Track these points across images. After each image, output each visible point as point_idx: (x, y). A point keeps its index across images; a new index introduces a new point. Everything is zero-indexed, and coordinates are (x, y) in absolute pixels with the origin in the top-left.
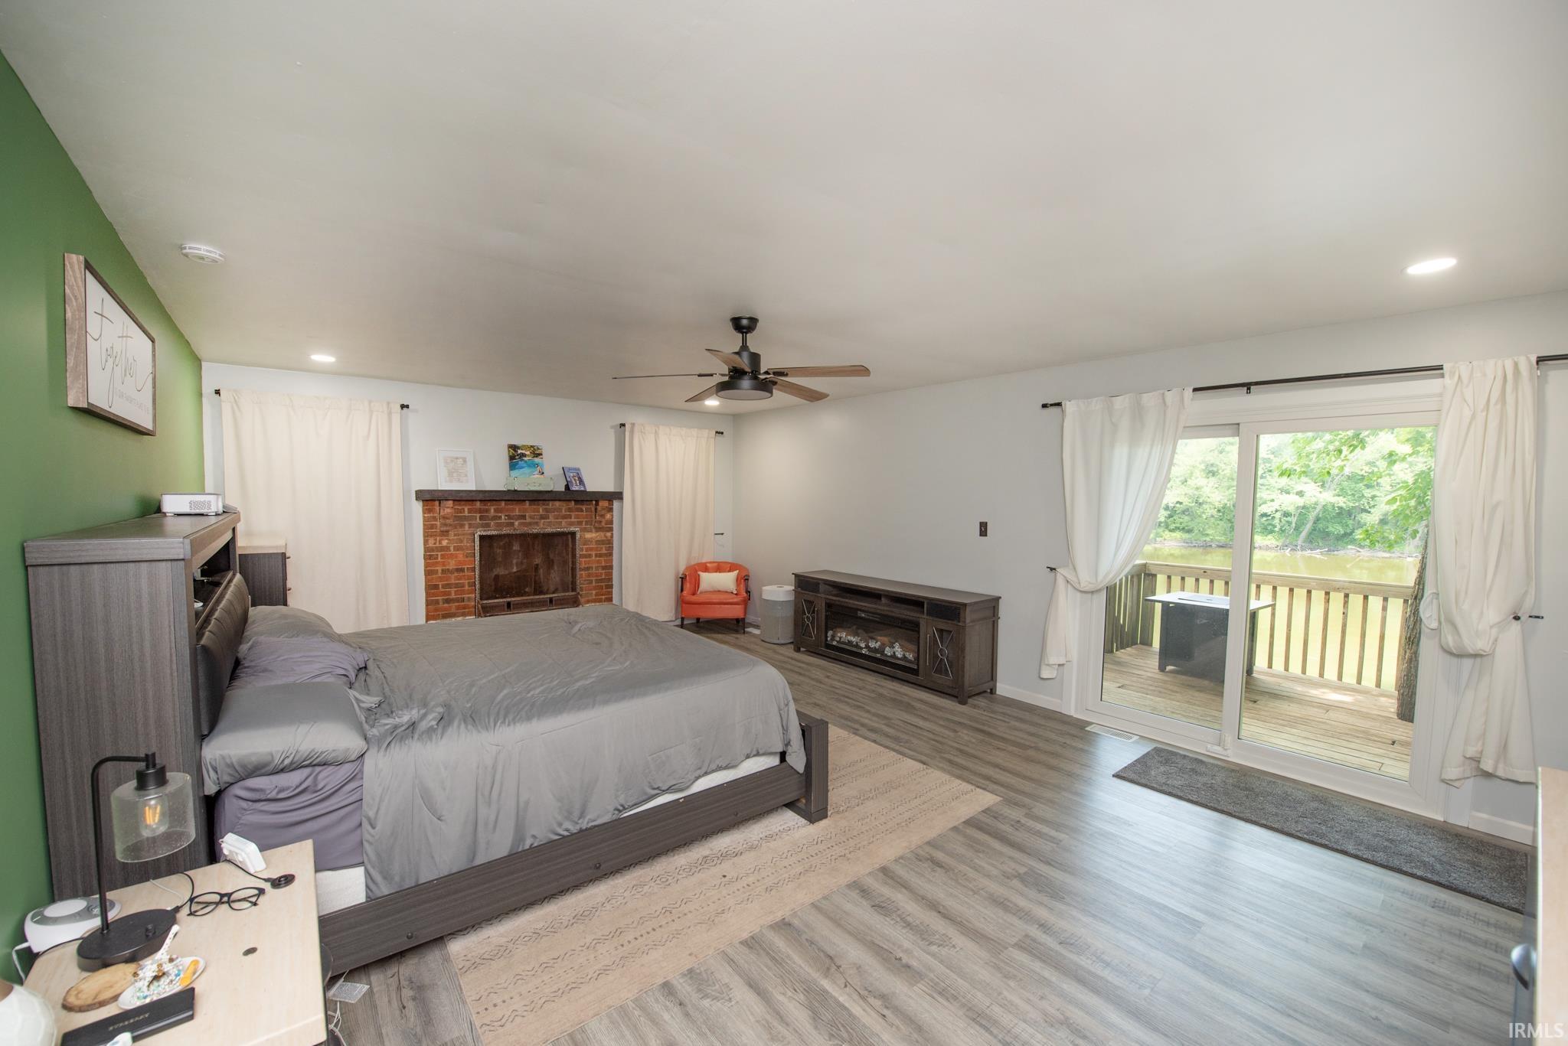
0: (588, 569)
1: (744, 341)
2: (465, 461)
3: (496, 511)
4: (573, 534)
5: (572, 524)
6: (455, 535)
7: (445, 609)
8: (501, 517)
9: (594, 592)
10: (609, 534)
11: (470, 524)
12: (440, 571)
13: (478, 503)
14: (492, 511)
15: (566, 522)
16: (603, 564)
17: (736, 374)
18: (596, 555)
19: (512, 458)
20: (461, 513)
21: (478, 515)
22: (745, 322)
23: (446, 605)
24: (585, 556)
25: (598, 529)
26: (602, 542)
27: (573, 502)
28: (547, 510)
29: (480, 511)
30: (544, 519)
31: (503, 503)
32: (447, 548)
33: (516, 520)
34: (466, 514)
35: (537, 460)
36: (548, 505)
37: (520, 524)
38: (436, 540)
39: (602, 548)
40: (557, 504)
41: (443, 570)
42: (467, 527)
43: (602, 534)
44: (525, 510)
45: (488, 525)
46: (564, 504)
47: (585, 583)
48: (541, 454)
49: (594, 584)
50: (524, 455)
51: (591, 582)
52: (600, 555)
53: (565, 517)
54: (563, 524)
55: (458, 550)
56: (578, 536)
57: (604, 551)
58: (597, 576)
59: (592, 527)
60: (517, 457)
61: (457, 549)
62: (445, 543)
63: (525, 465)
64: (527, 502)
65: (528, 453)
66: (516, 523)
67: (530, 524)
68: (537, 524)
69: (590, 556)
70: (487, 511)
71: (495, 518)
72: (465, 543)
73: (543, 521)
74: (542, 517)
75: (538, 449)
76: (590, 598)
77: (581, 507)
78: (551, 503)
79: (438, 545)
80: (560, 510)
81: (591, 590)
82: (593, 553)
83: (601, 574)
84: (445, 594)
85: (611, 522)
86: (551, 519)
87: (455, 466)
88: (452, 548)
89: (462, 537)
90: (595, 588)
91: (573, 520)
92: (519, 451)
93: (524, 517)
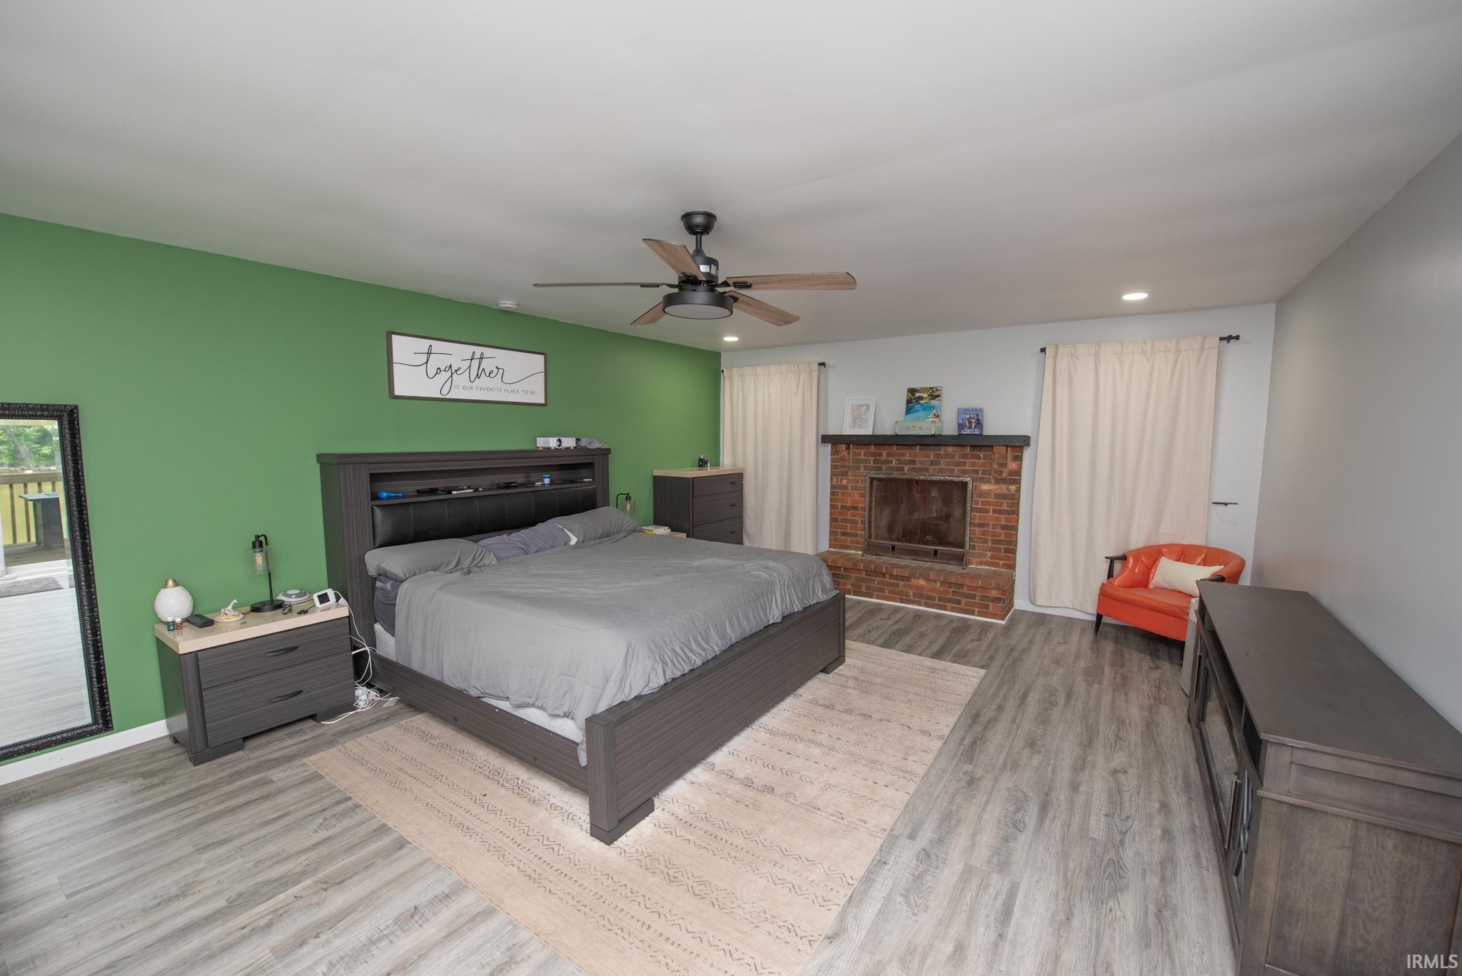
0: (982, 525)
1: (699, 243)
2: (868, 407)
3: (888, 455)
4: (965, 484)
5: (966, 472)
6: (853, 476)
7: (842, 541)
8: (892, 461)
9: (989, 554)
10: (1013, 488)
11: (864, 466)
12: (840, 507)
13: (872, 447)
14: (885, 455)
15: (958, 470)
16: (1003, 523)
17: (689, 282)
18: (994, 511)
19: (909, 402)
20: (858, 456)
21: (872, 459)
22: (699, 220)
23: (843, 537)
24: (980, 510)
25: (998, 481)
26: (1004, 497)
27: (969, 448)
28: (937, 456)
29: (874, 454)
30: (934, 465)
31: (895, 447)
32: (845, 487)
33: (907, 465)
34: (862, 457)
35: (933, 402)
36: (939, 450)
37: (909, 469)
38: (838, 479)
39: (1002, 503)
40: (950, 449)
41: (842, 506)
42: (862, 469)
43: (1004, 487)
44: (916, 455)
45: (880, 469)
46: (958, 449)
47: (980, 540)
48: (939, 396)
49: (989, 544)
50: (921, 398)
51: (986, 541)
52: (1000, 512)
53: (958, 464)
54: (956, 471)
55: (854, 490)
56: (970, 487)
57: (1005, 507)
58: (993, 536)
59: (991, 477)
60: (914, 401)
61: (854, 488)
62: (845, 482)
63: (921, 408)
64: (918, 447)
65: (925, 395)
66: (906, 468)
67: (920, 470)
68: (927, 470)
69: (986, 511)
70: (880, 455)
71: (886, 462)
72: (859, 484)
73: (933, 467)
74: (932, 463)
75: (937, 390)
76: (984, 560)
77: (979, 453)
78: (943, 448)
79: (839, 483)
80: (952, 456)
81: (986, 551)
82: (991, 508)
83: (1000, 534)
84: (842, 527)
85: (1018, 473)
86: (943, 466)
87: (859, 413)
88: (850, 488)
89: (857, 478)
90: (991, 549)
91: (967, 468)
92: (917, 395)
93: (914, 462)
